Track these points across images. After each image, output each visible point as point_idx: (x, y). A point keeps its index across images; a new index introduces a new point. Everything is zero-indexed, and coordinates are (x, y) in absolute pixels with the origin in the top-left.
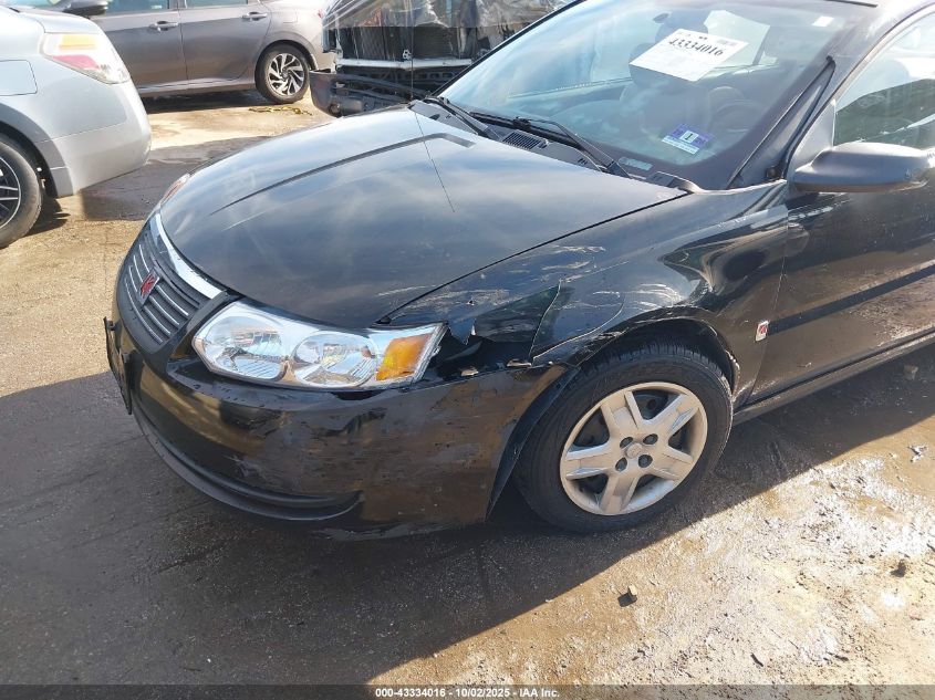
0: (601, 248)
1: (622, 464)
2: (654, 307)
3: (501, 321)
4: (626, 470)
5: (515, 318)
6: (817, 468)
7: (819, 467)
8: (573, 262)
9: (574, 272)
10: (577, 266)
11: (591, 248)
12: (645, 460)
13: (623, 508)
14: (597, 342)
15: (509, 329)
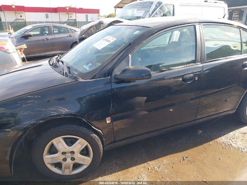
0: (39, 96)
1: (65, 160)
2: (56, 114)
3: (2, 117)
4: (67, 161)
5: (7, 116)
6: (148, 162)
7: (149, 162)
8: (29, 100)
9: (29, 103)
10: (30, 101)
11: (36, 96)
12: (73, 159)
13: (70, 173)
14: (34, 124)
15: (5, 119)
